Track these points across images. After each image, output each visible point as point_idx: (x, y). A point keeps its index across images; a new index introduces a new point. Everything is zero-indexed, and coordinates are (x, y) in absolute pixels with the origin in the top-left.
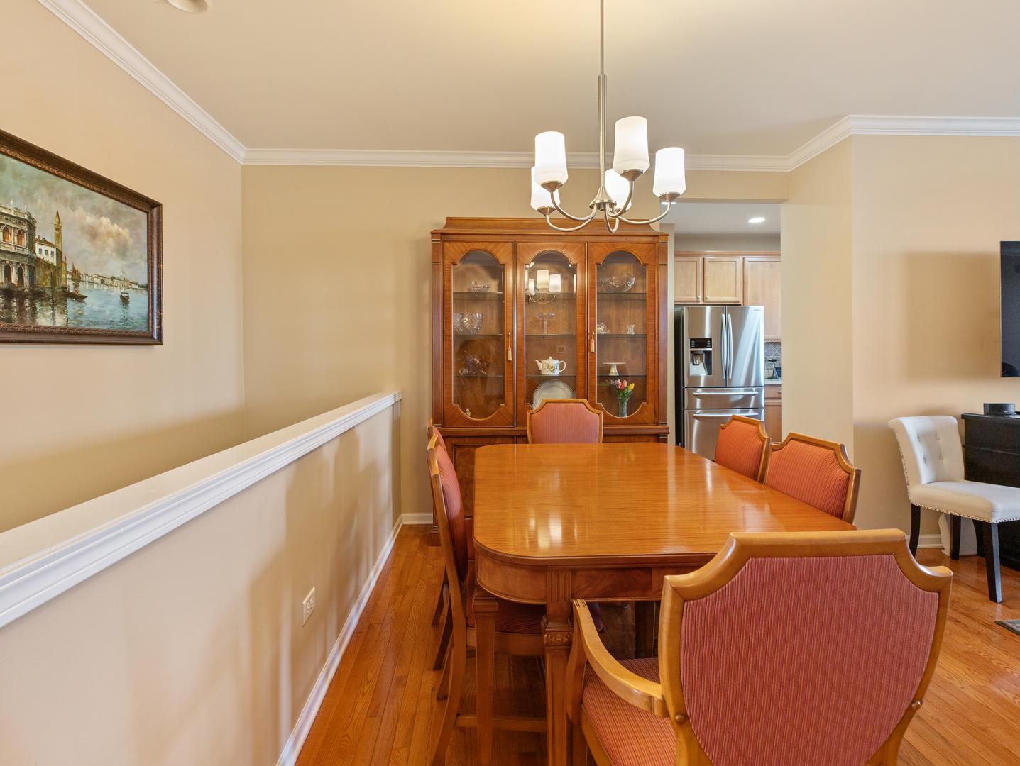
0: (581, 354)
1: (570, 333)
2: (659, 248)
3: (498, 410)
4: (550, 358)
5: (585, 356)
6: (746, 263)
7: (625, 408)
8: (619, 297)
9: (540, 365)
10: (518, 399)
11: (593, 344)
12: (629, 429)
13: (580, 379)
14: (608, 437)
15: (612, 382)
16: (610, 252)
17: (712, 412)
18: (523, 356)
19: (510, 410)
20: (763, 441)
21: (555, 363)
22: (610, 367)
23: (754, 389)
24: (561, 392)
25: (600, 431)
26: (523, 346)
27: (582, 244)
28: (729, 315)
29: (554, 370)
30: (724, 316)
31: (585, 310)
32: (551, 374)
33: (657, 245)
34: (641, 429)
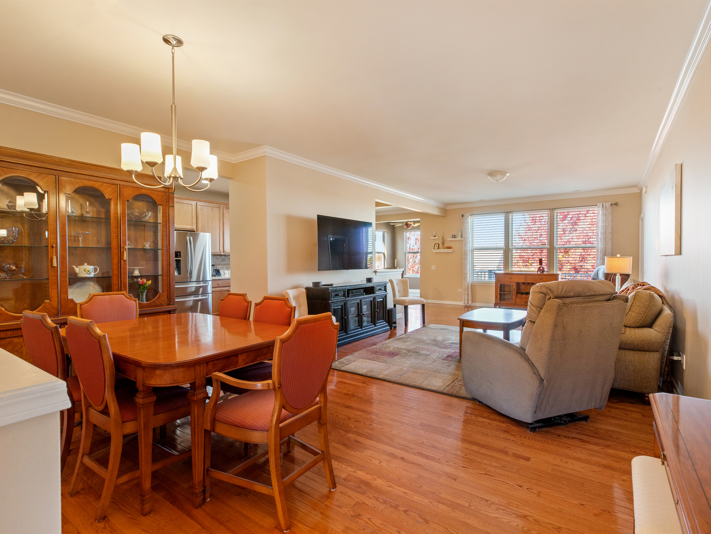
0: (115, 261)
1: (99, 246)
2: (169, 196)
3: (43, 305)
4: (86, 264)
5: (118, 262)
6: (198, 206)
7: (144, 297)
8: (137, 224)
9: (77, 270)
10: (62, 296)
11: (125, 255)
12: (151, 309)
13: (115, 279)
14: (142, 315)
15: (135, 280)
16: (136, 194)
17: (181, 298)
18: (66, 263)
19: (55, 304)
20: (248, 303)
21: (91, 268)
22: (134, 270)
23: (202, 282)
24: (93, 289)
25: (137, 312)
26: (66, 256)
27: (115, 186)
28: (191, 238)
29: (90, 273)
30: (188, 238)
31: (118, 231)
32: (88, 276)
33: (168, 194)
34: (159, 309)
